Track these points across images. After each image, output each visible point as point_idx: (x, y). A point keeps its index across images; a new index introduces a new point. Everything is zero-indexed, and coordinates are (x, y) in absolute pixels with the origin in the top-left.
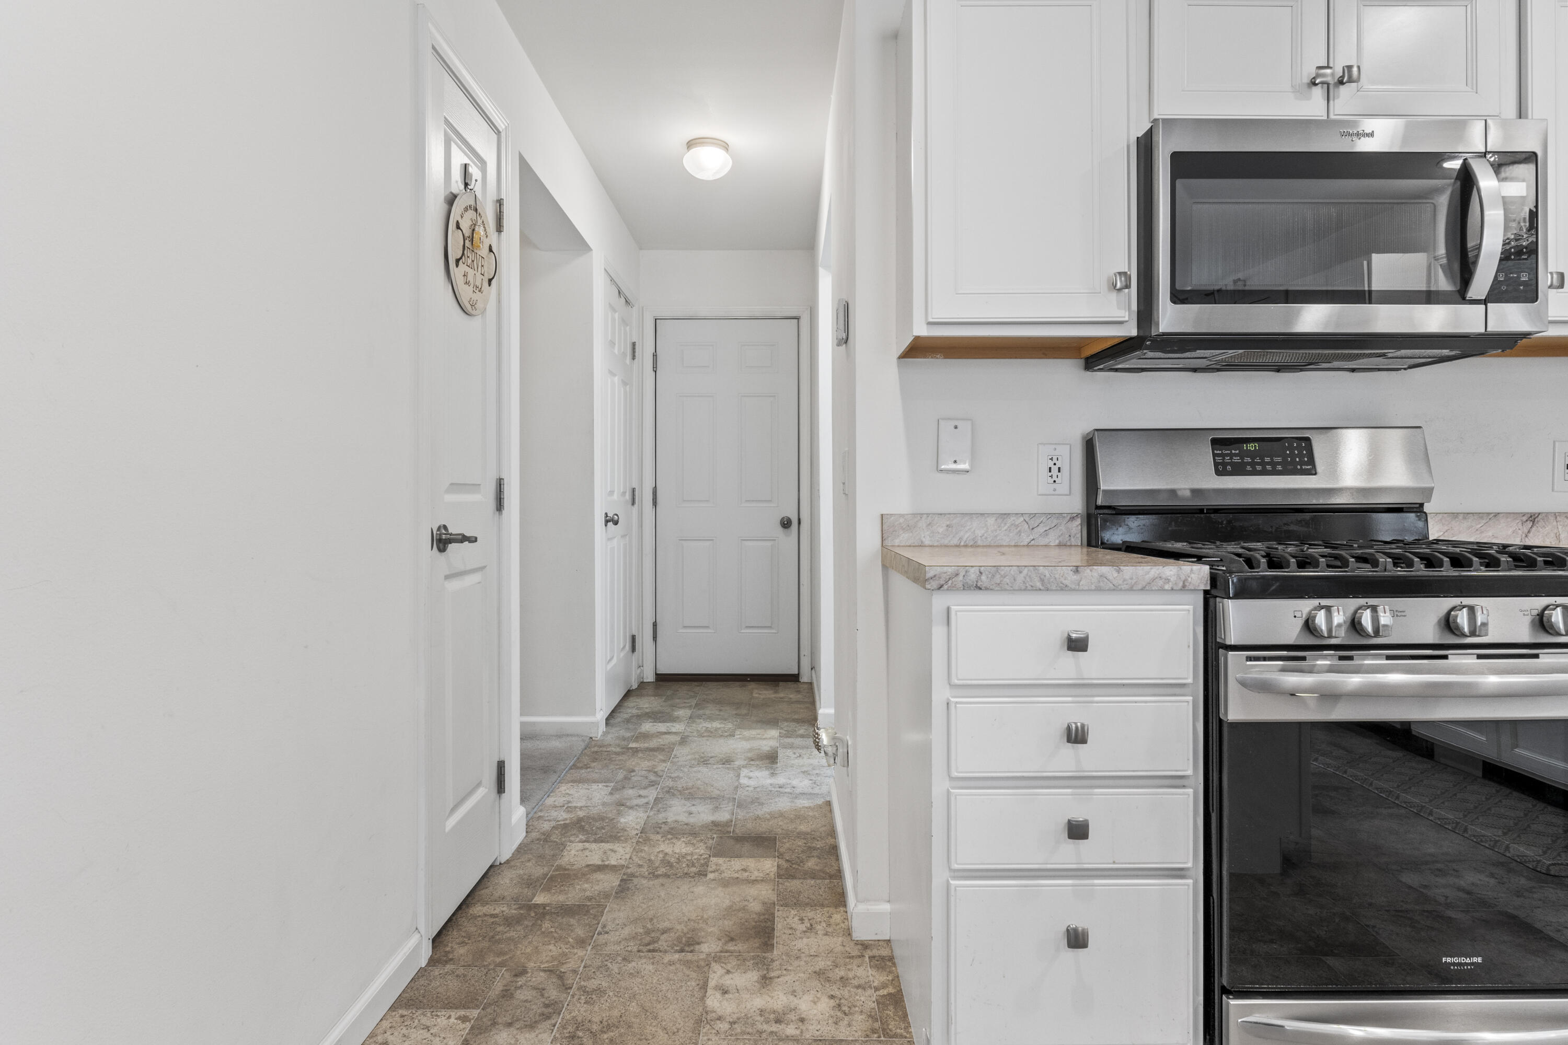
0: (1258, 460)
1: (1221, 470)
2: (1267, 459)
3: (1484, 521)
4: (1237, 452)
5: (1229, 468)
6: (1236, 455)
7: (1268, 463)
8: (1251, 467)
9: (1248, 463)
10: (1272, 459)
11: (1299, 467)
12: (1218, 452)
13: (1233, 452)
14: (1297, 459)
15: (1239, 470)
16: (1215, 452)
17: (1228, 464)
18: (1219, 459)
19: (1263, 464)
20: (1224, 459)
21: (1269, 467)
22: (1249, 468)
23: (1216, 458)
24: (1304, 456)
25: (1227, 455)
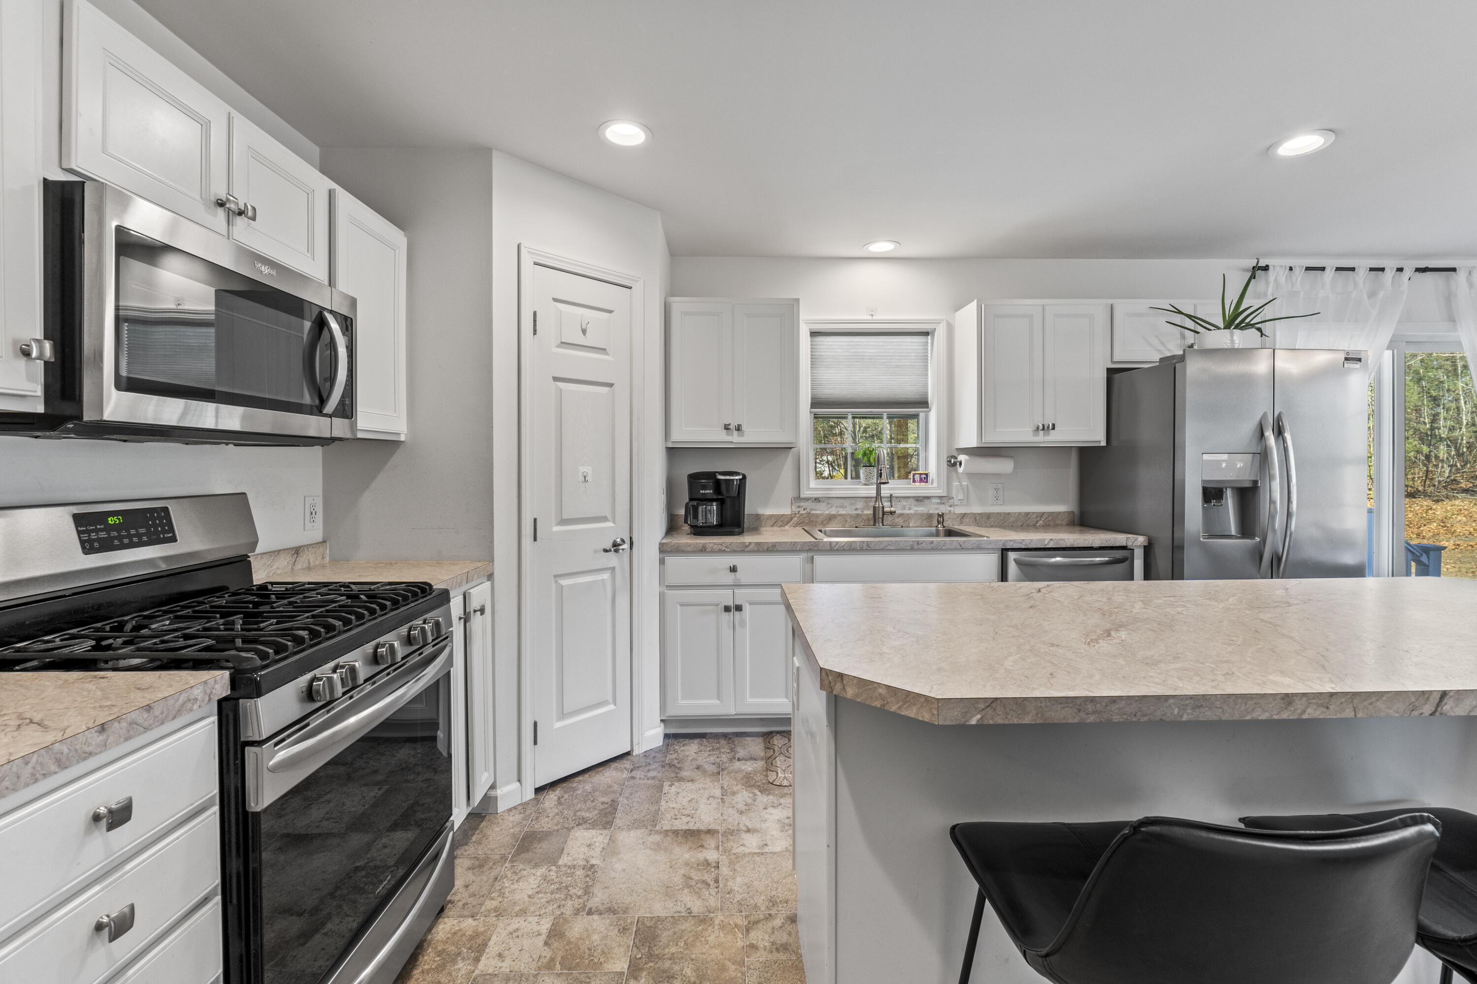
0: (124, 533)
1: (88, 547)
2: (133, 532)
3: (272, 558)
4: (102, 526)
5: (96, 545)
6: (101, 530)
7: (134, 536)
8: (119, 541)
9: (115, 538)
10: (137, 531)
11: (162, 536)
12: (82, 529)
13: (98, 527)
14: (160, 529)
15: (106, 546)
16: (79, 529)
17: (95, 540)
18: (85, 537)
19: (130, 537)
20: (90, 535)
21: (135, 539)
22: (116, 542)
23: (82, 536)
24: (165, 525)
25: (93, 531)
